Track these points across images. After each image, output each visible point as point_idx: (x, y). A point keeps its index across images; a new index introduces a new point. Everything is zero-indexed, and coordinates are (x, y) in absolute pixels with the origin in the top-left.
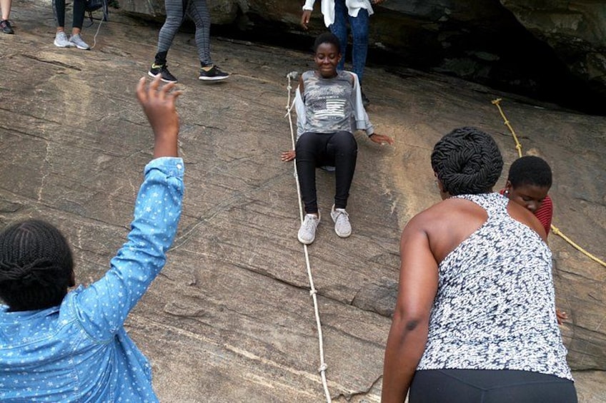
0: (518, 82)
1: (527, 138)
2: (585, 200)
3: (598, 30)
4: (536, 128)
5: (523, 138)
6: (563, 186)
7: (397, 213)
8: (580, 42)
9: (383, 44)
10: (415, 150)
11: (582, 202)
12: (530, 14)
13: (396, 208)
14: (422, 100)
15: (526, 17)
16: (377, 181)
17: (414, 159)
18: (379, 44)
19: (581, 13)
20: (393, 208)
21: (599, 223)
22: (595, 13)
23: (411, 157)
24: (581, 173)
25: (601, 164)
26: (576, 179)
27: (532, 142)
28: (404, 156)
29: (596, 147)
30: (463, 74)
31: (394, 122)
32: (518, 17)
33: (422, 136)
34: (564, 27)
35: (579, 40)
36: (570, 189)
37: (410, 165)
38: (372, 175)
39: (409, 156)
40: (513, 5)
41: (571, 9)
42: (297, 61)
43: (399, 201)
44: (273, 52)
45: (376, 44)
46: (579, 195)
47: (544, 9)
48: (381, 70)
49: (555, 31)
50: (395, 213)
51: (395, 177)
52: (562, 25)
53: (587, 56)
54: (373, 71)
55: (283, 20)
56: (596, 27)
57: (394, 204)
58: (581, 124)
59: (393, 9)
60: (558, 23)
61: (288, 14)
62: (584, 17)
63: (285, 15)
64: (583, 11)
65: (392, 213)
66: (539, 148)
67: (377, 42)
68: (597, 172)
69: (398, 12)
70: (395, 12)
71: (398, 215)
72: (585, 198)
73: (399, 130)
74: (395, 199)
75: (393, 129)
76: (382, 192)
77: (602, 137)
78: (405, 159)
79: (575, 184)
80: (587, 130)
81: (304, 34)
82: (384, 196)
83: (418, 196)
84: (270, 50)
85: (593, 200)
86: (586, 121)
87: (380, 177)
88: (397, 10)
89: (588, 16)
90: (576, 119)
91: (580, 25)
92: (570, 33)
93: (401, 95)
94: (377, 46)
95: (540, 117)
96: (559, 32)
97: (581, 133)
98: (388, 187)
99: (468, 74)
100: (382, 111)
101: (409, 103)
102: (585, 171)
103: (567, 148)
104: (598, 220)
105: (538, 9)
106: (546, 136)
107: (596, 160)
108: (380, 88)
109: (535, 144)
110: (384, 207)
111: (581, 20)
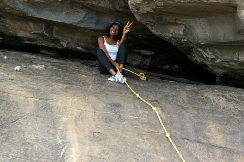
0: (167, 67)
1: (156, 101)
2: (187, 139)
3: (194, 34)
4: (164, 94)
5: (154, 101)
6: (175, 131)
7: (64, 156)
8: (186, 42)
9: (82, 47)
10: (83, 113)
11: (186, 141)
12: (156, 26)
13: (64, 153)
14: (98, 80)
15: (154, 28)
16: (54, 135)
17: (82, 118)
18: (79, 48)
19: (183, 25)
20: (62, 154)
21: (195, 154)
22: (191, 24)
23: (80, 117)
24: (186, 121)
25: (198, 115)
26: (183, 126)
27: (159, 103)
28: (76, 117)
29: (198, 104)
30: (134, 64)
31: (74, 95)
32: (150, 28)
33: (89, 103)
34: (175, 33)
35: (185, 40)
36: (179, 133)
37: (80, 123)
38: (51, 131)
39: (79, 116)
40: (144, 21)
41: (178, 22)
42: (25, 59)
43: (67, 148)
44: (13, 55)
45: (77, 47)
46: (184, 136)
47: (162, 23)
48: (79, 63)
49: (171, 36)
50: (63, 156)
51: (68, 131)
52: (174, 32)
53: (194, 50)
54: (73, 64)
55: (18, 35)
56: (193, 32)
57: (63, 150)
58: (192, 91)
59: (82, 26)
60: (172, 31)
61: (20, 31)
62: (185, 27)
63: (19, 32)
64: (184, 23)
65: (61, 157)
66: (161, 107)
67: (78, 46)
68: (195, 120)
69: (85, 28)
70: (84, 28)
71: (65, 158)
72: (188, 138)
73: (75, 100)
74: (64, 147)
75: (71, 100)
76: (56, 143)
77: (202, 98)
78: (76, 119)
79: (182, 129)
80: (194, 94)
81: (33, 43)
82: (57, 145)
83: (80, 143)
84: (11, 54)
85: (192, 139)
86: (196, 88)
87: (57, 132)
88: (85, 27)
89: (188, 26)
90: (190, 87)
91: (184, 31)
92: (179, 37)
93: (85, 78)
94: (78, 49)
95: (169, 87)
96: (173, 36)
97: (190, 96)
98: (61, 139)
99: (137, 63)
100: (69, 88)
101: (89, 82)
102: (188, 120)
103: (179, 106)
104: (195, 152)
105: (159, 23)
106: (169, 99)
107: (196, 113)
108: (74, 74)
109: (160, 105)
110: (56, 153)
111: (184, 29)
